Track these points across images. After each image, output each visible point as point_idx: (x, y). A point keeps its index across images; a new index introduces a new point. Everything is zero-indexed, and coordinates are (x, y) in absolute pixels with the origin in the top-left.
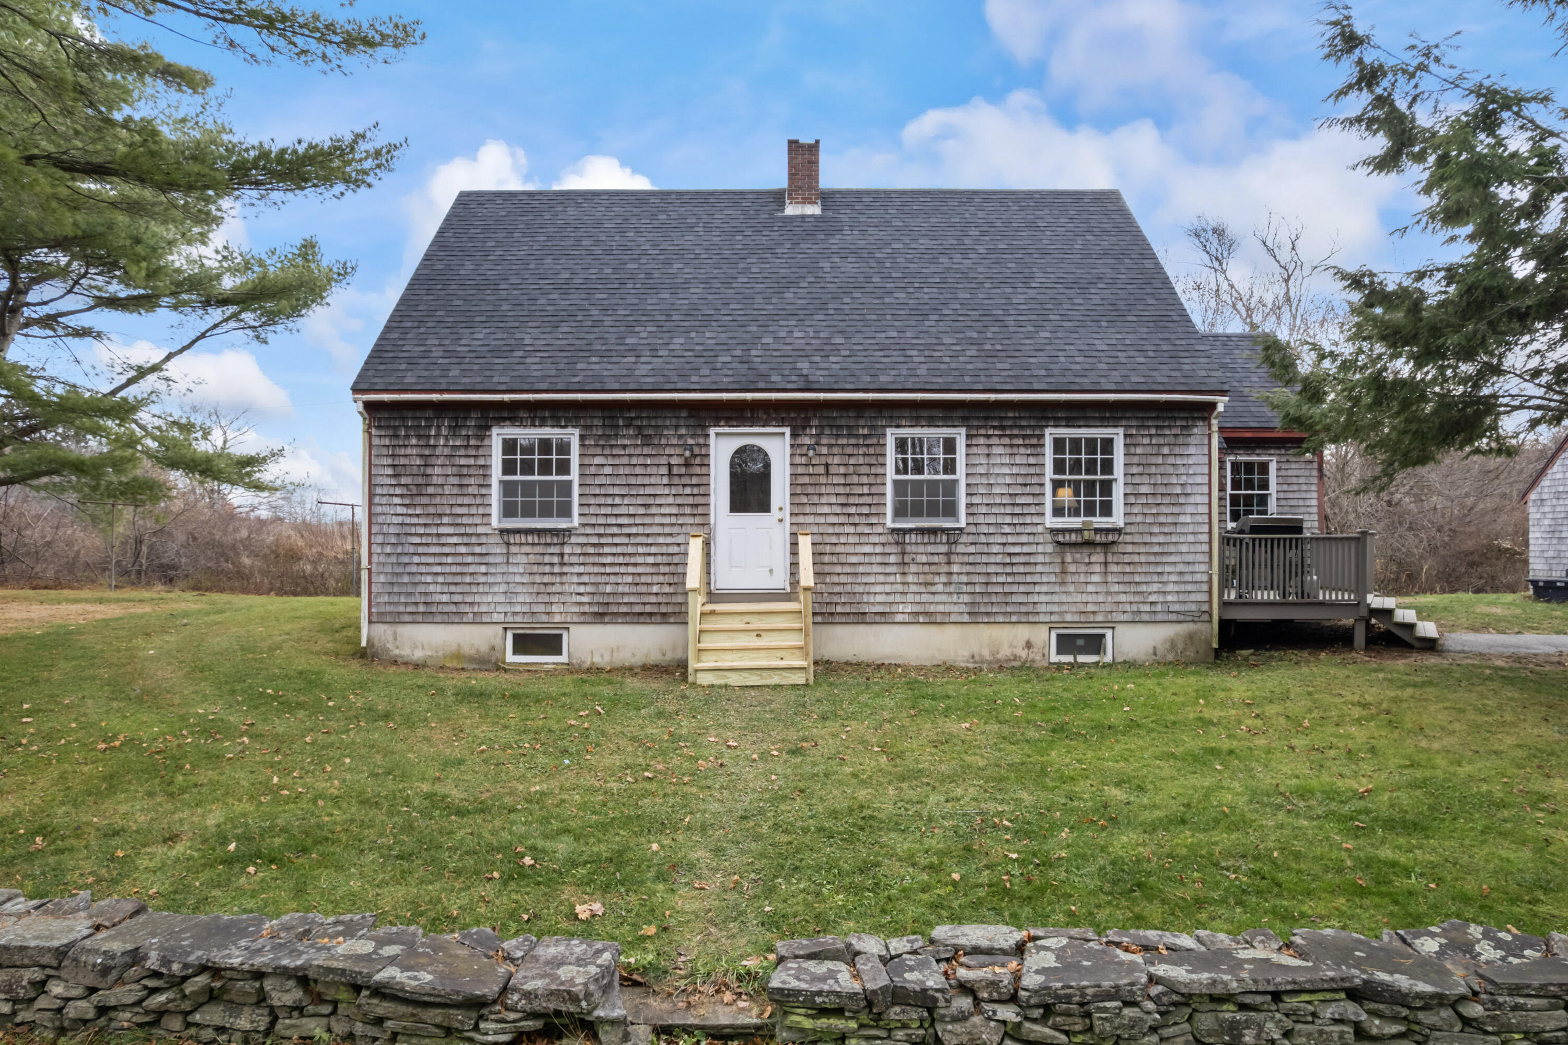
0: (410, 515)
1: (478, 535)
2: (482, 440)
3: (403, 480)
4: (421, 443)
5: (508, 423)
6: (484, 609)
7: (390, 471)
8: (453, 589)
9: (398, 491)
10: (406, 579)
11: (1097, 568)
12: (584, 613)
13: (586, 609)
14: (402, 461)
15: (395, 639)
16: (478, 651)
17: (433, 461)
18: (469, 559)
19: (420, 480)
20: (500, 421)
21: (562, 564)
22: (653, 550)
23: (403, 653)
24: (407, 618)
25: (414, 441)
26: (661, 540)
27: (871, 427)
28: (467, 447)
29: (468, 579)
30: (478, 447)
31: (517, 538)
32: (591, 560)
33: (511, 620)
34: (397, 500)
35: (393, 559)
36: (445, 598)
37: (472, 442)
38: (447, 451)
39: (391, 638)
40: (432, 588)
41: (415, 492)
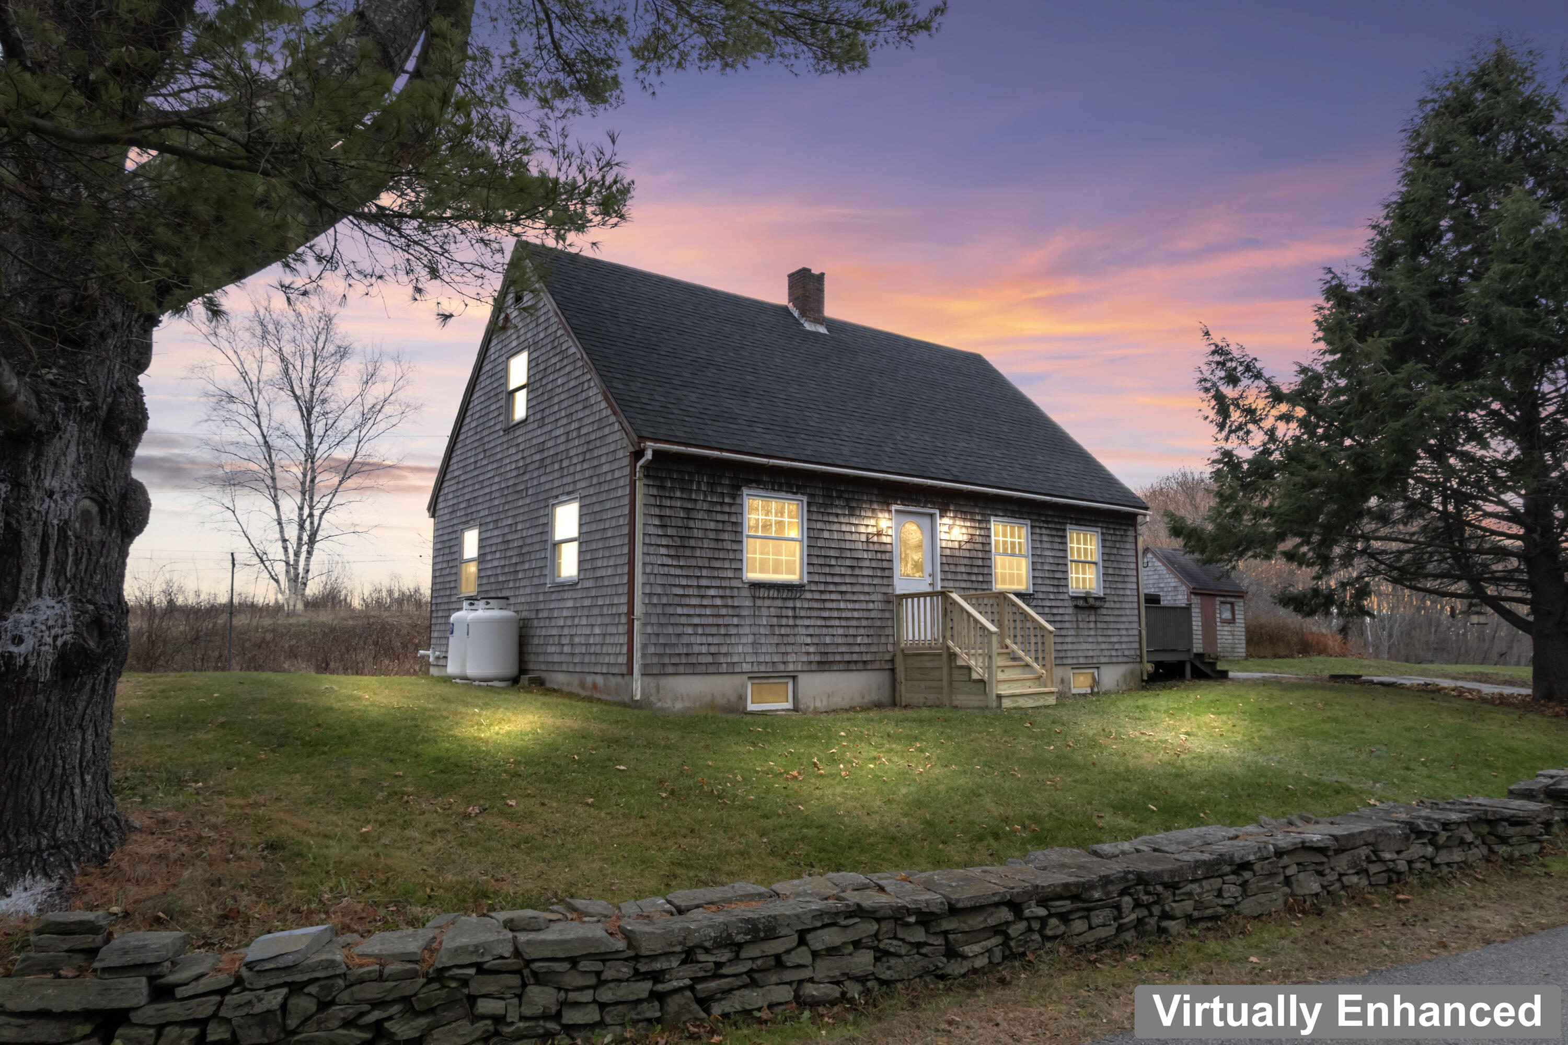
0: (675, 566)
1: (731, 588)
2: (734, 498)
3: (670, 532)
4: (684, 496)
5: (754, 485)
6: (735, 659)
7: (657, 522)
8: (710, 640)
9: (664, 542)
10: (670, 630)
11: (1092, 625)
12: (810, 662)
13: (812, 658)
14: (668, 512)
15: (658, 692)
16: (729, 701)
17: (695, 515)
18: (723, 611)
19: (683, 533)
20: (748, 482)
21: (795, 617)
22: (857, 606)
23: (666, 705)
24: (670, 670)
25: (678, 494)
26: (862, 598)
27: (983, 515)
28: (722, 504)
29: (723, 631)
30: (731, 505)
31: (763, 593)
32: (815, 614)
33: (756, 669)
34: (663, 551)
35: (659, 610)
36: (704, 649)
37: (727, 500)
38: (705, 506)
39: (654, 691)
40: (693, 639)
41: (679, 543)
